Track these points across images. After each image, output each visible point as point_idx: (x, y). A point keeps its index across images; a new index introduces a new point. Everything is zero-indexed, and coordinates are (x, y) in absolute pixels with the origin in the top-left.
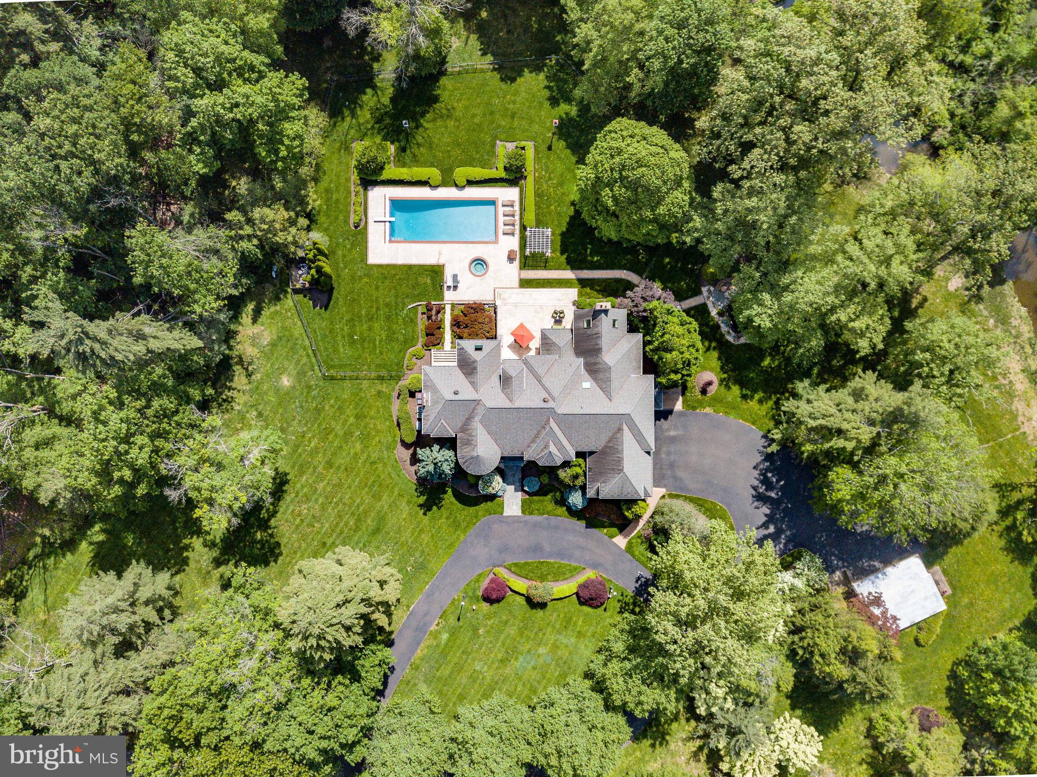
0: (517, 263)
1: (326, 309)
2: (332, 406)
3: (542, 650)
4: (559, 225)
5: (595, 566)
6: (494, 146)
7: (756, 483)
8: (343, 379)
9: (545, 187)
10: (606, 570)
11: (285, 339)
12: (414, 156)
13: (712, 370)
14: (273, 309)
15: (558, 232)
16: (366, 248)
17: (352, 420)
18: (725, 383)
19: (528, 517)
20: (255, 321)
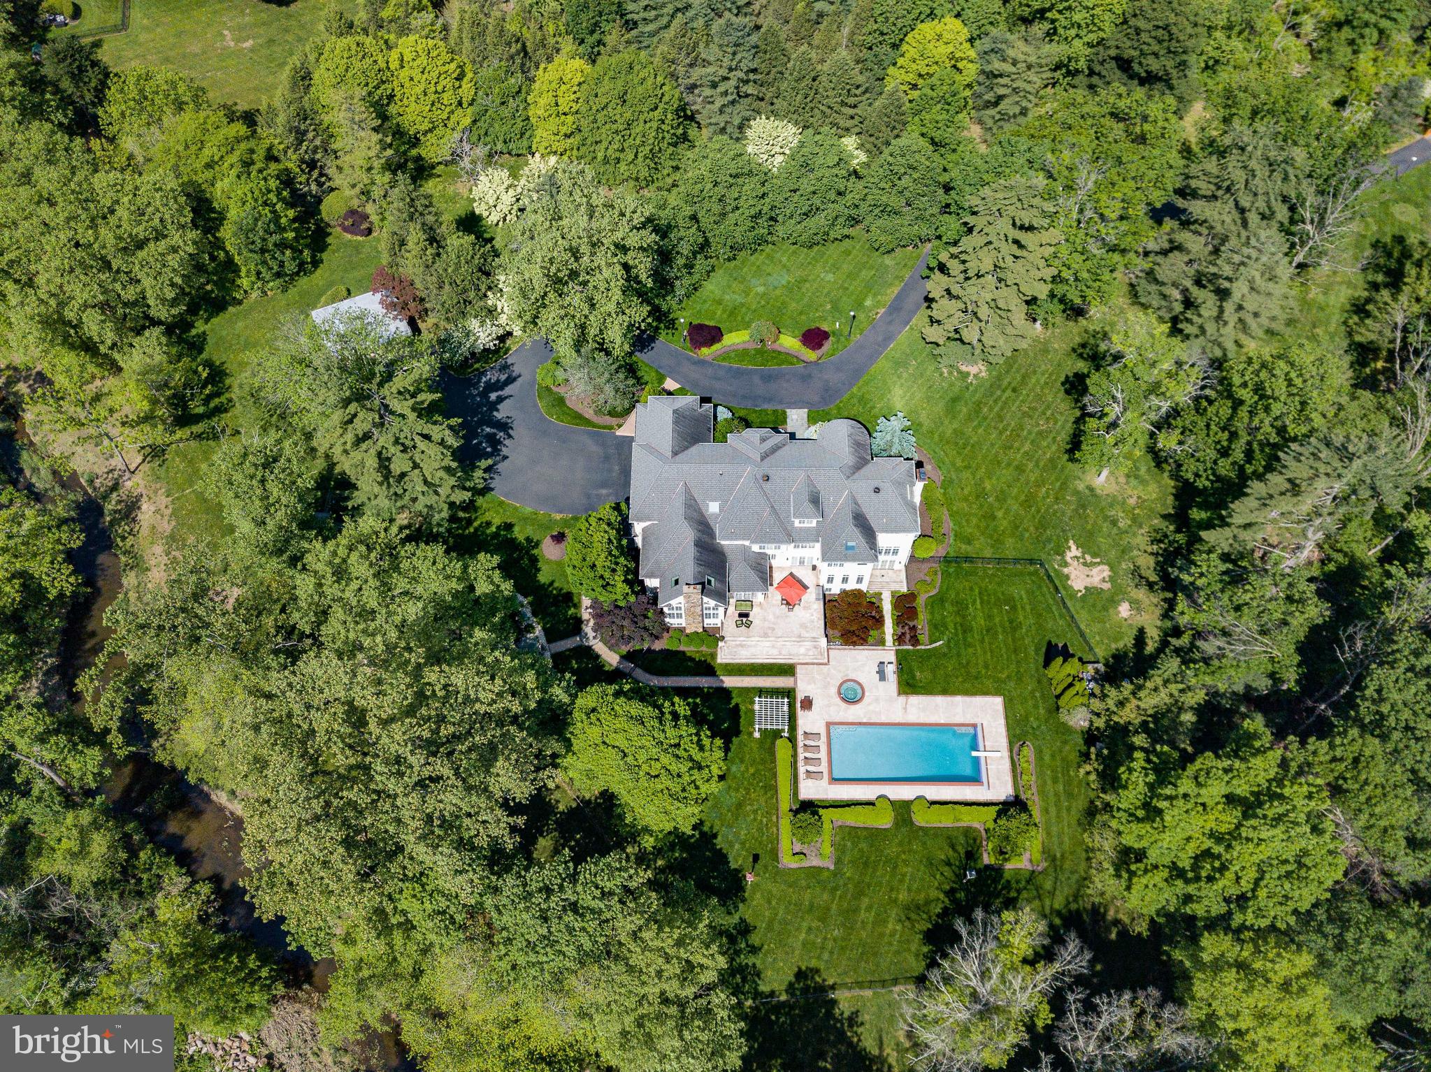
0: (800, 696)
1: (1049, 643)
2: (1027, 530)
3: (761, 289)
4: (741, 745)
5: (702, 363)
6: (838, 862)
7: (507, 442)
8: (1016, 561)
9: (762, 800)
10: (689, 359)
11: (1099, 606)
12: (953, 847)
13: (548, 562)
14: (1120, 645)
15: (744, 737)
16: (1007, 717)
17: (1000, 514)
18: (533, 544)
19: (779, 407)
20: (1141, 631)
